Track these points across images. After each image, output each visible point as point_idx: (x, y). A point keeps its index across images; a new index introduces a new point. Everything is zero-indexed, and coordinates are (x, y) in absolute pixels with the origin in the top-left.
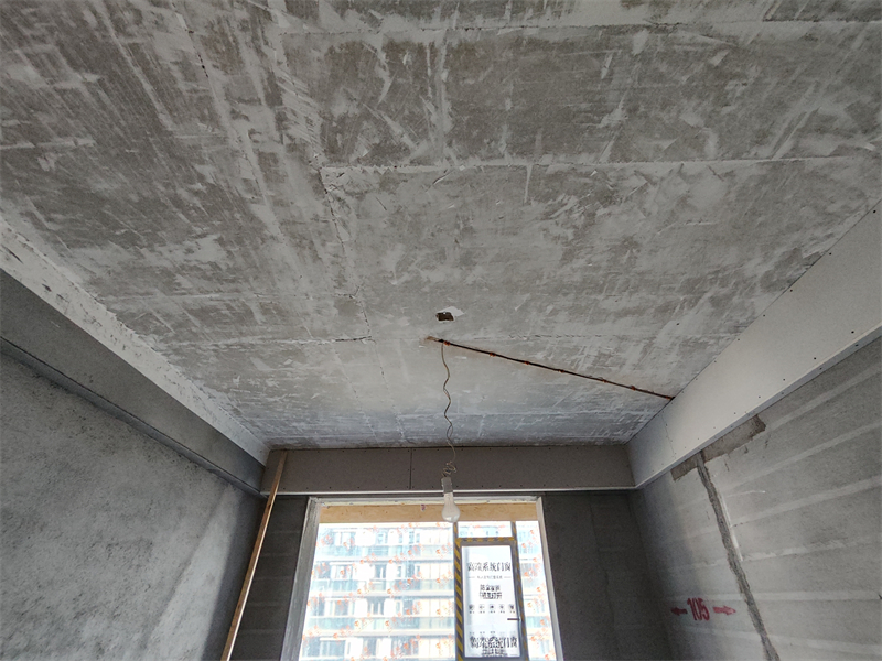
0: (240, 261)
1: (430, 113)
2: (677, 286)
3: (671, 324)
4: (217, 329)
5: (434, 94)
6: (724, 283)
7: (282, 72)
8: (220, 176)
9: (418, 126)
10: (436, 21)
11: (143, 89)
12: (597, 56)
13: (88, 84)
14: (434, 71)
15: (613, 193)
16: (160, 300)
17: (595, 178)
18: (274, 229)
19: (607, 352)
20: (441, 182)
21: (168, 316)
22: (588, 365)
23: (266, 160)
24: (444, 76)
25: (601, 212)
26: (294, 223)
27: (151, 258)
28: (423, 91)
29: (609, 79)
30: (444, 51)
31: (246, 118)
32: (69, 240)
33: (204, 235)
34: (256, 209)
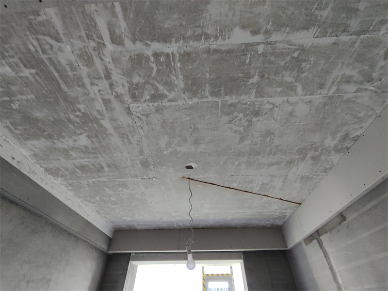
0: (97, 144)
1: (174, 80)
2: (295, 151)
3: (294, 169)
4: (88, 175)
5: (176, 73)
6: (316, 150)
7: (111, 66)
8: (87, 109)
9: (170, 86)
10: (173, 44)
11: (54, 75)
12: (243, 55)
13: (31, 74)
14: (174, 64)
15: (258, 111)
16: (63, 162)
17: (250, 105)
18: (111, 130)
19: (266, 183)
20: (182, 109)
21: (67, 169)
22: (258, 188)
23: (106, 102)
24: (179, 65)
25: (254, 119)
26: (120, 128)
27: (59, 144)
28: (171, 71)
29: (250, 63)
30: (178, 55)
31: (97, 85)
32: (24, 137)
33: (81, 134)
34: (103, 123)
